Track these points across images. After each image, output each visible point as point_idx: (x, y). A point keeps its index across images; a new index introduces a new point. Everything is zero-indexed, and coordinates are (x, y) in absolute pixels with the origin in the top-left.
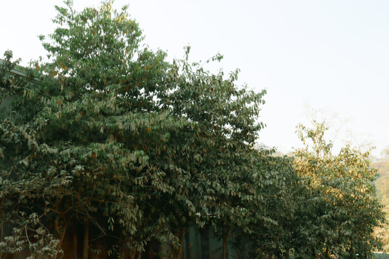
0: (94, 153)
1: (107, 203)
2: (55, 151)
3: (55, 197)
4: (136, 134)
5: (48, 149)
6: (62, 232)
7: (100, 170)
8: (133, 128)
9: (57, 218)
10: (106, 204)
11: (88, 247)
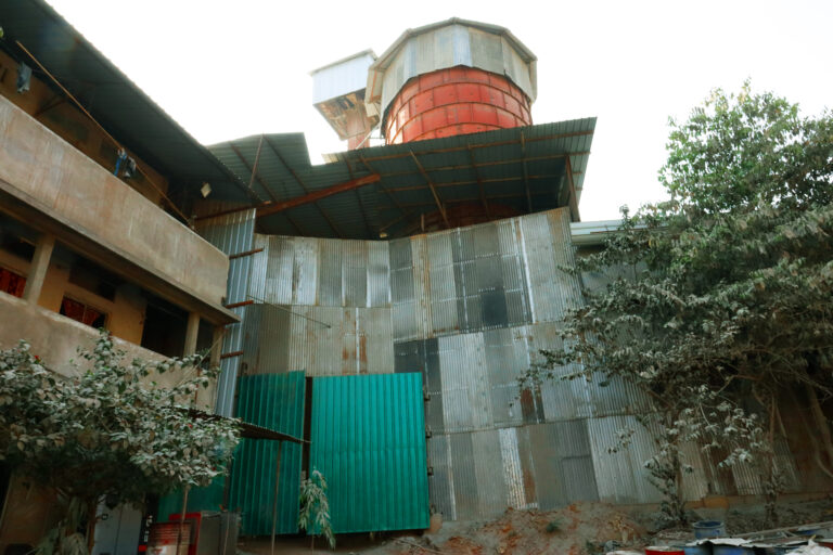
0: (758, 285)
1: (819, 349)
2: (705, 299)
3: (736, 358)
4: (824, 236)
5: (696, 300)
6: (771, 402)
7: (778, 305)
8: (814, 229)
9: (753, 386)
10: (821, 352)
11: (825, 418)
